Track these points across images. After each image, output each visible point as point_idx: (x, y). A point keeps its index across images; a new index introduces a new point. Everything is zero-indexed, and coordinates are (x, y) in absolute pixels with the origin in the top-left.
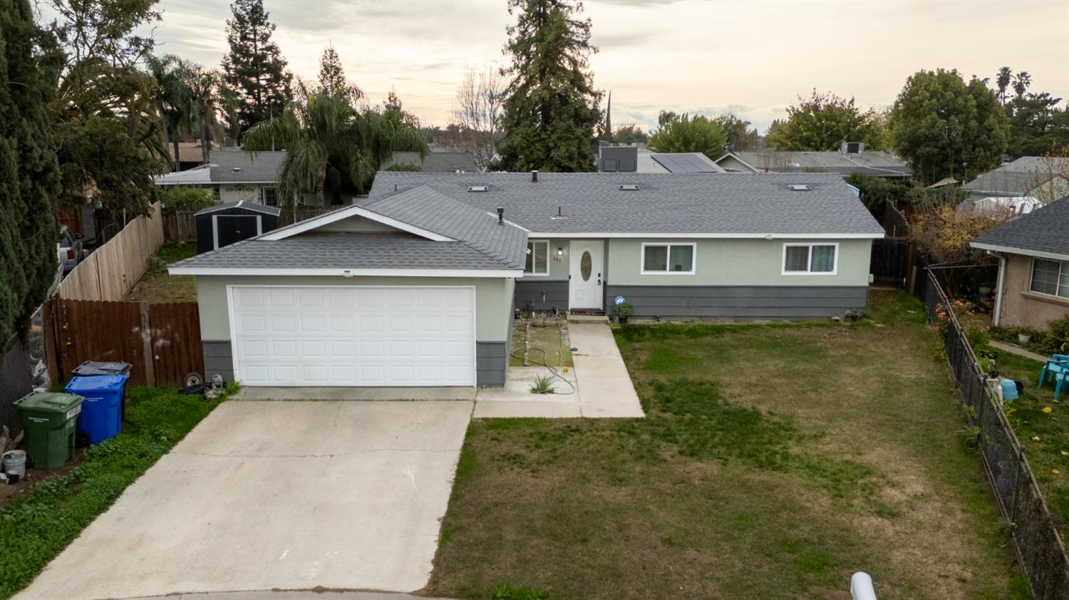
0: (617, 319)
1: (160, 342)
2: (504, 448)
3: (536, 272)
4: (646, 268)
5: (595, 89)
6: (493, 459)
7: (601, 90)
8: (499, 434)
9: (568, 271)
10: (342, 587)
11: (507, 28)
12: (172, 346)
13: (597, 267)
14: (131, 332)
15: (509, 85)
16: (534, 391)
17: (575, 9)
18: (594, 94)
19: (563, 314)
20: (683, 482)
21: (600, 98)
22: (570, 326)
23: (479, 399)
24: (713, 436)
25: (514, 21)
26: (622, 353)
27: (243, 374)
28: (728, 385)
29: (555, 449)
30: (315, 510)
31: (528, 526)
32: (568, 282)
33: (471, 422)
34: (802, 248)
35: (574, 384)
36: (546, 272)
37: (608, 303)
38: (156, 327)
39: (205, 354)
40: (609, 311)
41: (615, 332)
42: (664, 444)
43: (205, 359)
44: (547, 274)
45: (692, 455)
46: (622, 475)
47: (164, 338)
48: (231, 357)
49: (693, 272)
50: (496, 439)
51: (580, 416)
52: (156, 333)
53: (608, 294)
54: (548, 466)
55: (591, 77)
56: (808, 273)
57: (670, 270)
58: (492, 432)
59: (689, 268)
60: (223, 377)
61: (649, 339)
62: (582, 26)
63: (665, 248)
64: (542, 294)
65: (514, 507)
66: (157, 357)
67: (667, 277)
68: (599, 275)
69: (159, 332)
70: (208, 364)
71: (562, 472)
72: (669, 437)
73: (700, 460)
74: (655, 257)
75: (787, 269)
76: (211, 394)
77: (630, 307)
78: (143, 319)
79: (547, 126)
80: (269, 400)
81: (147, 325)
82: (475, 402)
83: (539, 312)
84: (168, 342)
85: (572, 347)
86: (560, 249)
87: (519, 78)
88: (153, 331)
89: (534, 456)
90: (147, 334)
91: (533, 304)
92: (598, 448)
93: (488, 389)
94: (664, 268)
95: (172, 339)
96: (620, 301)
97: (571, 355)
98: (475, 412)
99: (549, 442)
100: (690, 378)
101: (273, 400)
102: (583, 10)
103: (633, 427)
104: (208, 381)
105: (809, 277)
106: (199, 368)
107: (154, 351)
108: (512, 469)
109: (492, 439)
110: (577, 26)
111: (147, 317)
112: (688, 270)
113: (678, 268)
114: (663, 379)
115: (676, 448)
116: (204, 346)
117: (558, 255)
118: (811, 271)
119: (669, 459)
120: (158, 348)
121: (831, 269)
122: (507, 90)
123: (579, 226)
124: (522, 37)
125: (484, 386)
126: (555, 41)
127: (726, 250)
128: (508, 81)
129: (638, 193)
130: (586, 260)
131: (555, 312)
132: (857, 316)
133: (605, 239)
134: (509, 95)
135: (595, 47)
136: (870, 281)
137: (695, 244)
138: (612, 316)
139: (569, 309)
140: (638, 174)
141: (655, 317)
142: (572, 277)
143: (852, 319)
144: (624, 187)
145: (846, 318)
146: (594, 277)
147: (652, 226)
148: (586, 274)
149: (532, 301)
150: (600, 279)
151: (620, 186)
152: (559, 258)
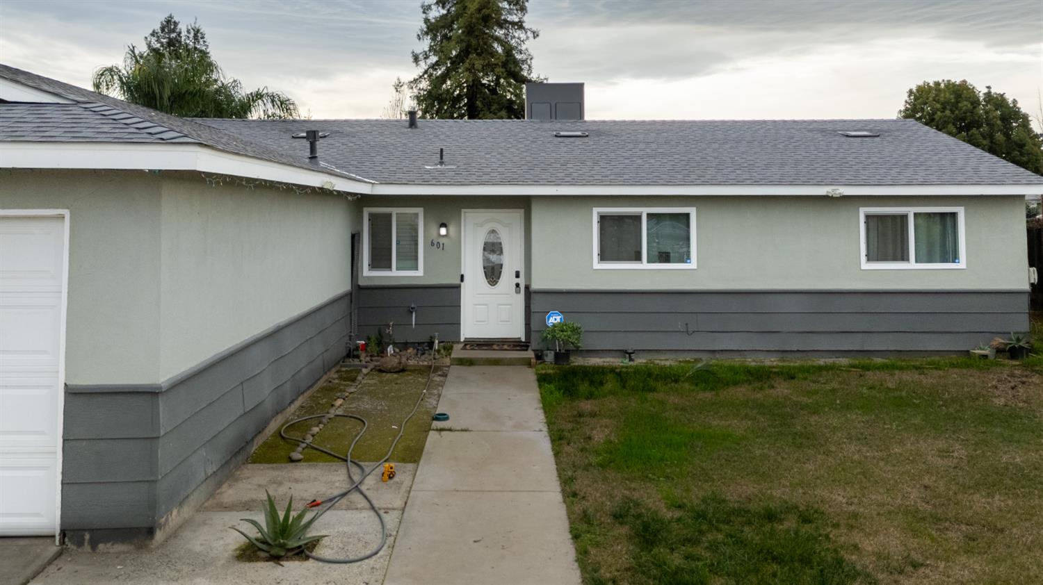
0: (550, 357)
3: (398, 269)
4: (603, 257)
9: (459, 267)
13: (511, 260)
16: (250, 552)
19: (449, 349)
22: (455, 371)
26: (550, 424)
32: (458, 287)
34: (894, 217)
35: (393, 523)
37: (534, 326)
40: (534, 343)
41: (542, 380)
44: (420, 273)
49: (693, 264)
53: (534, 308)
55: (529, 61)
56: (912, 265)
57: (649, 262)
59: (685, 257)
63: (638, 218)
64: (410, 311)
67: (641, 273)
68: (518, 275)
74: (618, 238)
75: (870, 258)
77: (575, 330)
83: (401, 345)
85: (439, 410)
86: (443, 225)
87: (436, 63)
91: (391, 331)
93: (99, 546)
94: (637, 257)
96: (555, 319)
97: (429, 431)
105: (913, 272)
112: (683, 262)
113: (665, 257)
114: (654, 499)
117: (439, 235)
118: (916, 262)
121: (955, 258)
122: (420, 77)
123: (473, 178)
124: (444, 17)
125: (87, 537)
126: (479, 10)
127: (752, 221)
128: (423, 66)
129: (586, 140)
130: (493, 247)
131: (431, 344)
132: (1021, 348)
133: (524, 203)
134: (425, 84)
135: (534, 29)
136: (1032, 281)
137: (692, 211)
138: (542, 351)
139: (462, 340)
140: (585, 122)
141: (625, 352)
142: (466, 278)
143: (1014, 352)
144: (562, 133)
145: (999, 351)
146: (507, 279)
147: (612, 177)
148: (493, 273)
149: (388, 326)
150: (518, 280)
151: (555, 133)
152: (442, 241)
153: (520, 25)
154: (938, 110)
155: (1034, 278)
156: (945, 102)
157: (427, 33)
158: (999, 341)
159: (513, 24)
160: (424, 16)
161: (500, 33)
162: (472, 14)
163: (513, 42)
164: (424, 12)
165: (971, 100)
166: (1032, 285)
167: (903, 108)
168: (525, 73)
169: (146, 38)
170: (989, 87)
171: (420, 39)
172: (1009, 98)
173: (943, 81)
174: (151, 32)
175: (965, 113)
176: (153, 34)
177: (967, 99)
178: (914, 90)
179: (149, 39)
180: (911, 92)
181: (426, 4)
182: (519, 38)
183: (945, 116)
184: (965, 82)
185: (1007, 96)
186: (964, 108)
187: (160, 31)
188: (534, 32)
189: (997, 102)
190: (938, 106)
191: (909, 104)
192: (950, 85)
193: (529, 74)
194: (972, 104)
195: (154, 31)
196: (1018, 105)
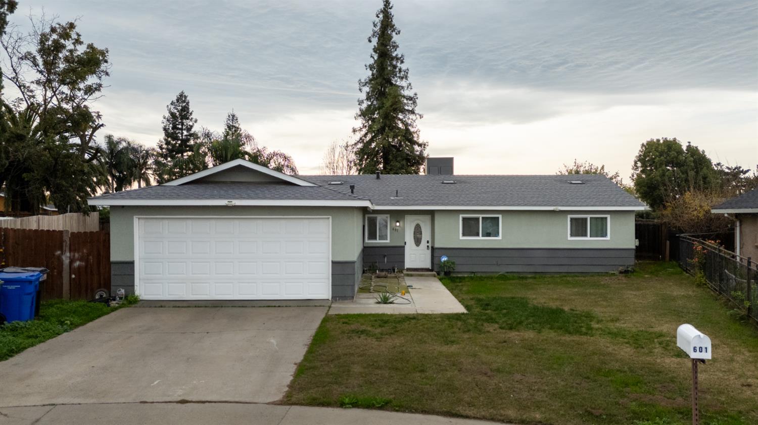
0: (443, 273)
1: (77, 264)
2: (353, 327)
3: (379, 239)
4: (464, 235)
5: (420, 141)
6: (343, 332)
7: (425, 142)
8: (349, 321)
9: (404, 239)
10: (203, 400)
11: (358, 101)
12: (86, 267)
13: (426, 236)
14: (54, 255)
15: (359, 138)
16: (379, 303)
17: (406, 88)
18: (420, 145)
19: (401, 271)
20: (505, 342)
21: (424, 147)
22: (406, 278)
23: (332, 306)
24: (527, 319)
25: (363, 96)
26: (447, 288)
27: (142, 291)
28: (535, 299)
29: (396, 327)
30: (188, 359)
31: (373, 365)
32: (404, 247)
33: (326, 316)
34: (582, 219)
35: (411, 300)
36: (387, 240)
37: (436, 261)
38: (75, 251)
39: (112, 272)
40: (436, 269)
41: (440, 280)
42: (485, 324)
43: (112, 276)
44: (388, 241)
45: (511, 329)
46: (453, 339)
47: (81, 260)
48: (134, 275)
49: (500, 238)
50: (346, 323)
51: (416, 313)
52: (74, 256)
53: (436, 255)
54: (390, 336)
55: (418, 133)
56: (588, 238)
57: (483, 236)
58: (344, 320)
59: (497, 234)
60: (125, 291)
61: (468, 281)
62: (410, 98)
63: (478, 219)
64: (385, 256)
65: (361, 356)
66: (73, 276)
67: (480, 241)
68: (428, 242)
69: (77, 255)
70: (114, 281)
71: (402, 338)
72: (491, 320)
73: (518, 331)
74: (470, 227)
75: (571, 235)
76: (113, 304)
77: (453, 263)
78: (64, 244)
79: (387, 166)
80: (161, 307)
81: (68, 249)
82: (330, 307)
83: (382, 270)
84: (84, 264)
85: (408, 285)
86: (398, 221)
87: (366, 134)
88: (72, 254)
89: (379, 330)
90: (66, 257)
91: (377, 264)
92: (432, 326)
93: (341, 301)
94: (478, 235)
95: (87, 261)
96: (444, 259)
97: (408, 289)
98: (330, 312)
99: (391, 324)
100: (503, 296)
101: (165, 307)
102: (411, 88)
103: (460, 317)
104: (113, 295)
105: (589, 241)
106: (107, 285)
107: (71, 272)
108: (360, 337)
109: (343, 323)
110: (407, 99)
111: (68, 243)
112: (496, 236)
113: (488, 235)
114: (482, 296)
115: (496, 326)
116: (113, 267)
117: (396, 226)
118: (590, 237)
119: (491, 331)
120: (75, 269)
121: (606, 235)
122: (358, 142)
123: (412, 202)
124: (369, 106)
125: (338, 298)
126: (391, 106)
127: (524, 220)
128: (358, 136)
129: (456, 185)
130: (418, 231)
131: (394, 270)
132: (628, 271)
133: (432, 213)
134: (360, 146)
135: (420, 113)
136: (636, 245)
137: (500, 216)
138: (439, 272)
139: (405, 268)
140: (454, 176)
141: (473, 272)
142: (407, 244)
143: (625, 272)
144: (445, 182)
145: (621, 273)
146: (424, 243)
147: (468, 202)
148: (418, 241)
149: (376, 262)
150: (428, 244)
151: (441, 182)
152: (397, 228)
153: (412, 112)
154: (657, 156)
155: (637, 244)
156: (662, 152)
157: (360, 116)
158: (621, 268)
159: (408, 111)
160: (359, 106)
161: (400, 116)
162: (387, 107)
163: (409, 122)
164: (359, 104)
165: (677, 150)
166: (636, 246)
167: (638, 155)
168: (415, 139)
169: (168, 106)
170: (689, 143)
171: (356, 119)
172: (701, 149)
173: (663, 138)
174: (171, 102)
175: (673, 158)
176: (172, 103)
177: (674, 150)
178: (645, 144)
179: (169, 107)
180: (643, 145)
181: (360, 99)
182: (412, 119)
183: (661, 160)
184: (675, 140)
185: (699, 148)
186: (672, 155)
187: (176, 102)
188: (420, 115)
189: (692, 151)
190: (657, 154)
191: (642, 152)
192: (666, 141)
193: (418, 140)
194: (677, 153)
195: (172, 102)
196: (705, 154)
